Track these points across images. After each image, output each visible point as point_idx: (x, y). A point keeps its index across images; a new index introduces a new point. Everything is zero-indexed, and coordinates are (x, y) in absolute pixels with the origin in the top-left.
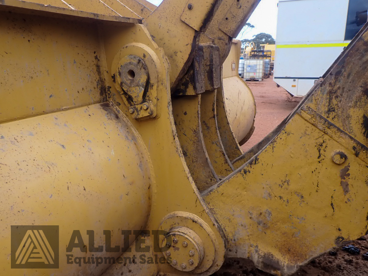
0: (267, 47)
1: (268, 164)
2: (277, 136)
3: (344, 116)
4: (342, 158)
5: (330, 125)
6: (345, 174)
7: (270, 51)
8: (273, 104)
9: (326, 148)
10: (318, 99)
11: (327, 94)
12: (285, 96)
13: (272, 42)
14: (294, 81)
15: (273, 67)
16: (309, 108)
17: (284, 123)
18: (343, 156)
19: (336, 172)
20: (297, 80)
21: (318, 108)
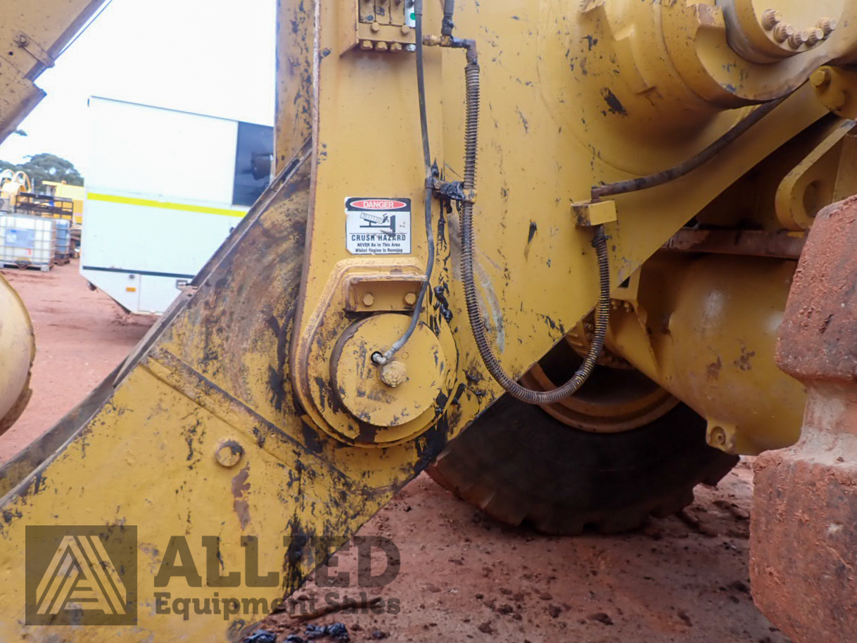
0: (63, 190)
1: (71, 488)
2: (93, 418)
3: (236, 368)
4: (235, 454)
5: (210, 388)
6: (241, 486)
7: (70, 201)
8: (79, 328)
9: (204, 435)
10: (184, 334)
11: (202, 323)
12: (109, 312)
13: (75, 180)
14: (132, 277)
15: (77, 239)
16: (166, 352)
17: (111, 383)
18: (236, 449)
19: (224, 483)
20: (137, 276)
21: (184, 353)
